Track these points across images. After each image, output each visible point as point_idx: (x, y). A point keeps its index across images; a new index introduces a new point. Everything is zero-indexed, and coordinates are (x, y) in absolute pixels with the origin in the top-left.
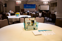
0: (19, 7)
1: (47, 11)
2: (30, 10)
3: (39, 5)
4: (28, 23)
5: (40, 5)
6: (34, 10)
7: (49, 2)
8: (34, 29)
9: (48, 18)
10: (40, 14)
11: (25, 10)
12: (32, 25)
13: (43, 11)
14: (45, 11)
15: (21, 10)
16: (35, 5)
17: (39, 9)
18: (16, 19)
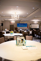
0: (13, 25)
1: (37, 29)
2: (22, 28)
3: (30, 24)
4: (19, 41)
6: (26, 28)
8: (23, 45)
11: (18, 28)
12: (22, 42)
14: (35, 29)
15: (15, 28)
16: (27, 24)
17: (30, 27)
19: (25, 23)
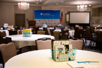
1: (84, 25)
2: (48, 22)
3: (66, 12)
5: (69, 13)
6: (57, 22)
7: (88, 7)
9: (88, 42)
10: (72, 32)
12: (66, 53)
13: (77, 26)
14: (80, 25)
16: (59, 11)
17: (68, 20)
18: (26, 42)
19: (55, 8)
